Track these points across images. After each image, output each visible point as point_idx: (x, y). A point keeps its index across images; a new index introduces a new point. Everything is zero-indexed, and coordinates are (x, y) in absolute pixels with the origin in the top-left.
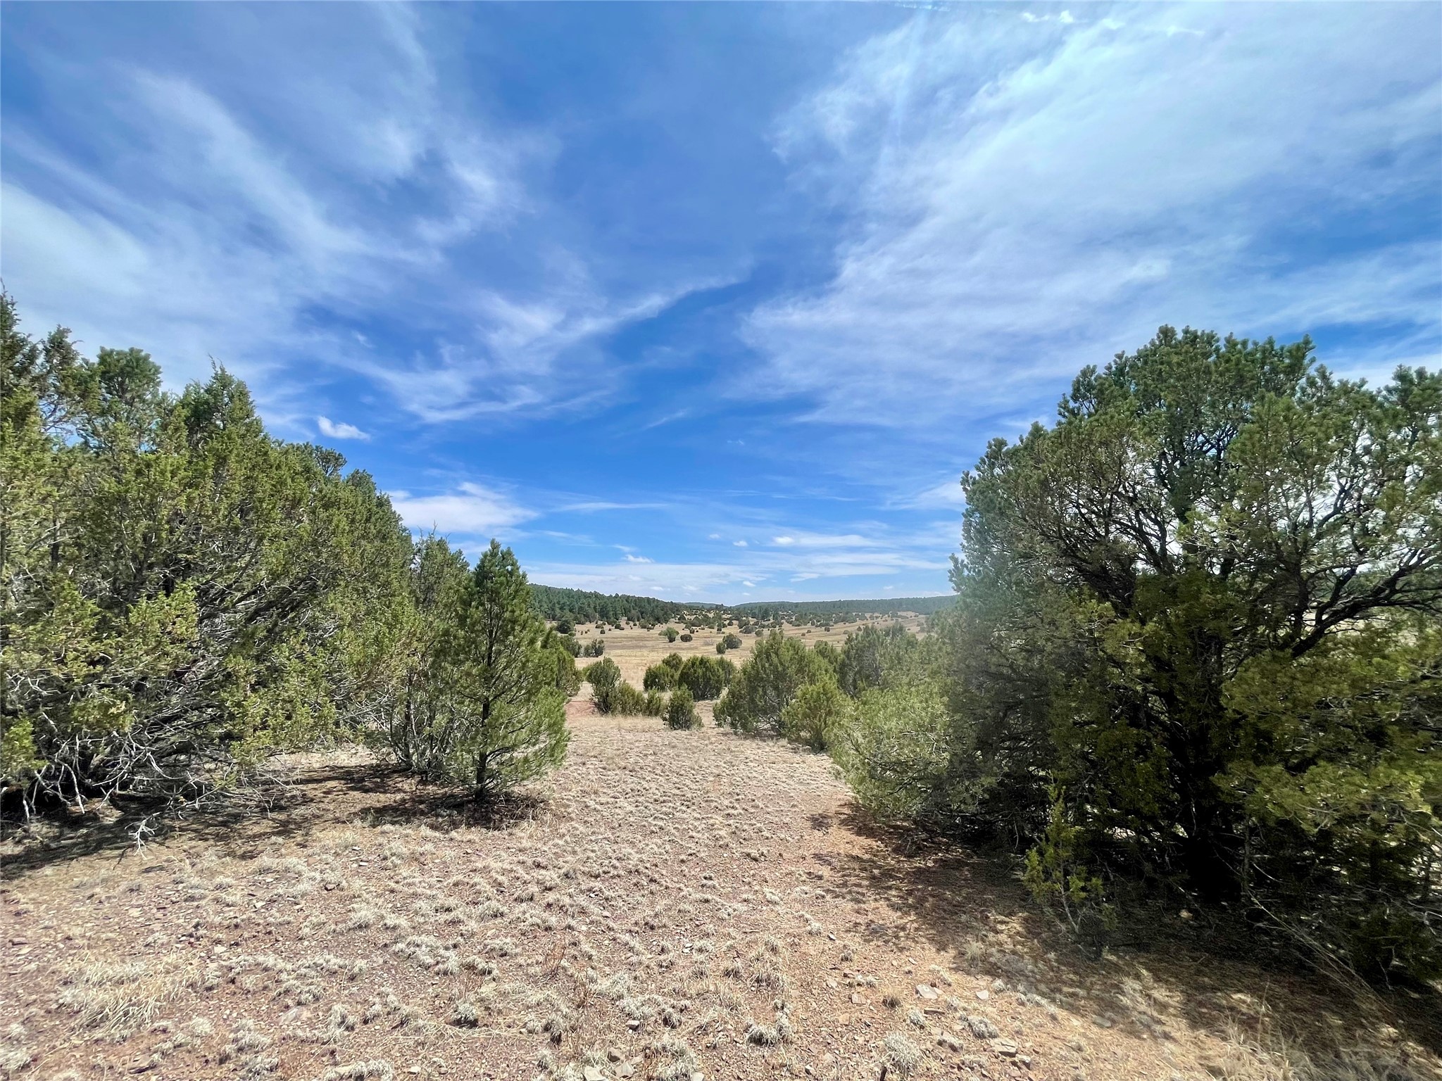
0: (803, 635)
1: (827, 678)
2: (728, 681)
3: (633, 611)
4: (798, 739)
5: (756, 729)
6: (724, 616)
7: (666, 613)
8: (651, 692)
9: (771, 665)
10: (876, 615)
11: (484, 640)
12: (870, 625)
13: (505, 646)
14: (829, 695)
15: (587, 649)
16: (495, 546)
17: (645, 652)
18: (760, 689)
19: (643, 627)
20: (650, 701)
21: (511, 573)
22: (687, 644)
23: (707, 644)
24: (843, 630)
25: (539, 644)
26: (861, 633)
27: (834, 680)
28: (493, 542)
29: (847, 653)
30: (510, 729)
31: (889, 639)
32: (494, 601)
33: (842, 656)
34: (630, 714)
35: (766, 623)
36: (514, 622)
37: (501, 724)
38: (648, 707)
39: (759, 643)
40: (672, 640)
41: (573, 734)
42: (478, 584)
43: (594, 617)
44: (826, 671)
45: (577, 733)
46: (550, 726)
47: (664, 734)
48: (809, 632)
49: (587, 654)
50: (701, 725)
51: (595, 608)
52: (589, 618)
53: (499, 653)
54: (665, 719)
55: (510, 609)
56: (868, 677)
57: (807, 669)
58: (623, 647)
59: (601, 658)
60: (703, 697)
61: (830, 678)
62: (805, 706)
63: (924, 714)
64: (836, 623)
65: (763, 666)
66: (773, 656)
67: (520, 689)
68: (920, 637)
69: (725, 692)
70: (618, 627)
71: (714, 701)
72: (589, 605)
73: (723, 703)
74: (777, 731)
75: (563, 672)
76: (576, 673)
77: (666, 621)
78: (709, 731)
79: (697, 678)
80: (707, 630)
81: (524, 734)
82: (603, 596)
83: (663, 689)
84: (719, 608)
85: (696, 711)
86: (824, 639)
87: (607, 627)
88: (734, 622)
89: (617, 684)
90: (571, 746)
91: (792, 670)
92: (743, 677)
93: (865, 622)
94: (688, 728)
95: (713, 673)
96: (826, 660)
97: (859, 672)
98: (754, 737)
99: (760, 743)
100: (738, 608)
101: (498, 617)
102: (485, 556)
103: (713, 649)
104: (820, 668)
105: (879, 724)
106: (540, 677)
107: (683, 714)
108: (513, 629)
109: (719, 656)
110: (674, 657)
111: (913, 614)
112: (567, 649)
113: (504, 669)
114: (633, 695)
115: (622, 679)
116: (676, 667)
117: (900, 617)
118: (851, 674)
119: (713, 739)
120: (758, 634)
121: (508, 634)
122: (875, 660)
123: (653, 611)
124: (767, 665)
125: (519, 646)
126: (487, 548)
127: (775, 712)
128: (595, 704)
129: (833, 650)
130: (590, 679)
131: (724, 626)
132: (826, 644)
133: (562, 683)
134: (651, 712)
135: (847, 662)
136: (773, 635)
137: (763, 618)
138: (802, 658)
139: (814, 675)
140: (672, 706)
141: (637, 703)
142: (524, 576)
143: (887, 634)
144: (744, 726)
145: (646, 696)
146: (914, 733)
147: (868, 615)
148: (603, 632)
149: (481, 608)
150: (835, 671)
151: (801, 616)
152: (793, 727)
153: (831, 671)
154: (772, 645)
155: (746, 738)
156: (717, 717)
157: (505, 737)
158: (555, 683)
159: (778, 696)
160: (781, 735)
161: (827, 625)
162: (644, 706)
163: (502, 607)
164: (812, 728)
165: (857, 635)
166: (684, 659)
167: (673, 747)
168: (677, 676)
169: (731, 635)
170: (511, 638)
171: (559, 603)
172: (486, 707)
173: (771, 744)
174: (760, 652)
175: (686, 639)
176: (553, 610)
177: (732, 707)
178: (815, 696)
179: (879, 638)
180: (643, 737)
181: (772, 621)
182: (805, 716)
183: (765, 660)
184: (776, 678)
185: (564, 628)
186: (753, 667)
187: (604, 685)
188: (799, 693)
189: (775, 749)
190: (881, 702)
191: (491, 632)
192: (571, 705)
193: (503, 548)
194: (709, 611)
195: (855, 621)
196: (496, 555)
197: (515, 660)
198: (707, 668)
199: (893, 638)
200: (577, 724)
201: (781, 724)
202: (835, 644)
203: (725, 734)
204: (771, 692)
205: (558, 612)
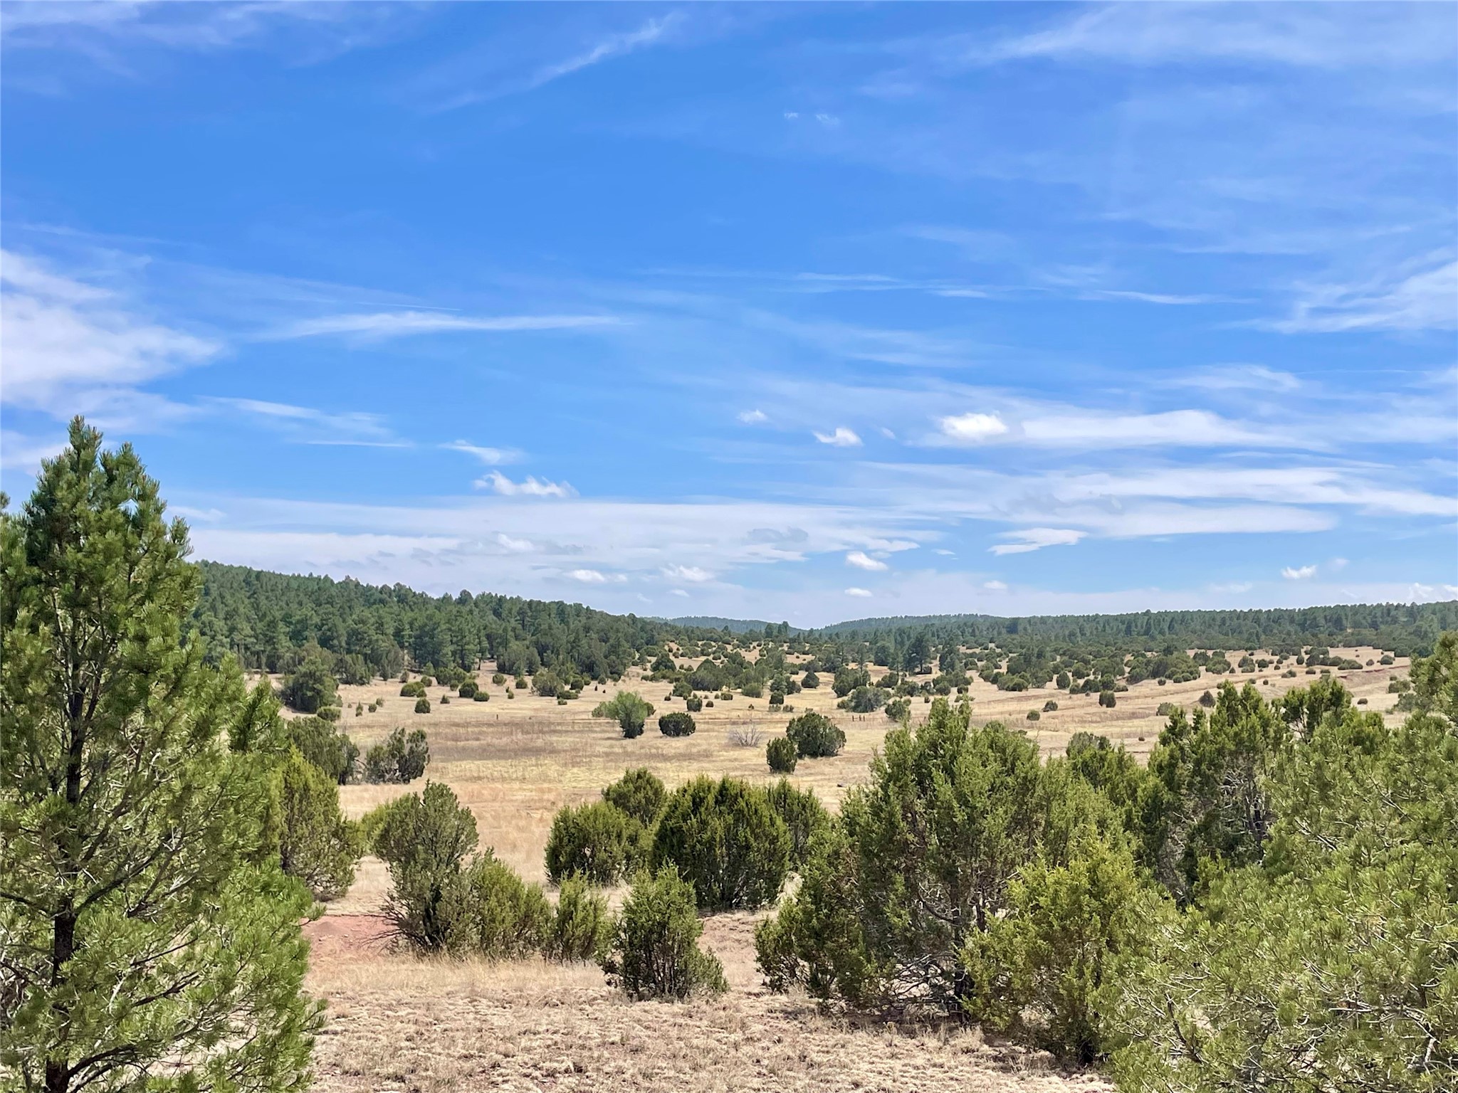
0: (1033, 716)
1: (1102, 847)
2: (801, 853)
3: (514, 645)
4: (1015, 1030)
5: (886, 998)
6: (791, 659)
7: (614, 650)
8: (568, 886)
9: (930, 805)
10: (1259, 655)
11: (55, 724)
12: (1239, 689)
13: (123, 745)
14: (1112, 895)
15: (374, 759)
16: (83, 440)
17: (551, 767)
18: (900, 878)
19: (546, 691)
20: (566, 916)
21: (138, 524)
22: (678, 744)
23: (742, 744)
24: (1156, 703)
25: (223, 738)
26: (1209, 711)
27: (1127, 853)
28: (76, 429)
29: (1165, 769)
30: (141, 994)
31: (1297, 730)
32: (85, 605)
33: (1153, 781)
34: (507, 952)
35: (919, 680)
36: (145, 669)
37: (114, 978)
38: (560, 932)
39: (896, 740)
40: (632, 731)
41: (329, 1013)
42: (35, 557)
43: (396, 663)
44: (1102, 824)
45: (346, 1007)
46: (258, 985)
47: (606, 1011)
48: (1051, 706)
49: (377, 774)
50: (719, 986)
51: (398, 634)
52: (379, 665)
53: (102, 764)
54: (609, 968)
55: (132, 631)
56: (1230, 846)
57: (1040, 817)
58: (485, 753)
59: (417, 787)
60: (726, 902)
61: (1115, 846)
62: (1033, 929)
63: (1397, 951)
64: (1134, 679)
65: (907, 808)
66: (939, 776)
67: (167, 873)
68: (1395, 723)
69: (791, 887)
70: (469, 692)
71: (760, 916)
72: (380, 626)
73: (788, 917)
74: (949, 1003)
75: (303, 830)
76: (341, 832)
77: (616, 675)
78: (745, 1003)
79: (710, 845)
80: (740, 700)
81: (179, 1011)
82: (423, 600)
83: (604, 876)
84: (776, 633)
85: (704, 944)
86: (1098, 731)
87: (435, 692)
88: (823, 677)
89: (466, 861)
90: (324, 1048)
91: (995, 822)
92: (846, 842)
93: (1221, 679)
94: (681, 994)
95: (758, 829)
96: (1102, 792)
97: (1205, 828)
98: (879, 1023)
99: (897, 1040)
100: (833, 634)
101: (99, 652)
102: (56, 470)
103: (758, 757)
104: (1081, 814)
105: (1258, 981)
106: (229, 838)
107: (666, 951)
108: (144, 692)
109: (775, 781)
110: (640, 781)
111: (1377, 655)
112: (314, 759)
113: (118, 812)
114: (515, 897)
115: (482, 849)
116: (644, 812)
117: (1336, 662)
118: (1180, 834)
119: (757, 1028)
120: (895, 713)
121: (128, 706)
122: (1252, 793)
123: (575, 644)
124: (919, 805)
125: (161, 742)
126: (59, 448)
127: (943, 946)
128: (401, 923)
129: (1123, 763)
130: (383, 848)
131: (792, 688)
132: (1103, 743)
133: (298, 860)
134: (568, 948)
135: (1167, 797)
136: (940, 716)
137: (910, 665)
138: (1027, 785)
139: (1063, 836)
140: (632, 927)
141: (526, 920)
142: (179, 533)
143: (1293, 713)
144: (850, 991)
145: (553, 899)
146: (1366, 1007)
147: (1234, 658)
148: (422, 708)
149: (44, 629)
150: (1128, 825)
151: (1027, 660)
152: (999, 992)
153: (1116, 824)
154: (934, 746)
155: (854, 1026)
156: (767, 963)
157: (122, 1015)
158: (277, 857)
159: (954, 898)
160: (962, 1018)
161: (1107, 685)
162: (547, 932)
163: (112, 623)
164: (1057, 997)
165: (1199, 717)
166: (670, 788)
167: (635, 1051)
168: (648, 839)
169: (811, 716)
170: (138, 718)
171: (286, 619)
172: (65, 927)
173: (932, 1042)
174: (899, 766)
175: (675, 726)
176: (270, 641)
177: (817, 935)
178: (1064, 900)
179: (1265, 724)
180: (544, 1019)
181: (936, 673)
182: (1037, 959)
183: (913, 789)
184: (946, 846)
185: (300, 697)
186: (876, 811)
187: (426, 866)
188: (1017, 890)
189: (942, 1058)
190: (1267, 913)
191: (76, 702)
192: (326, 927)
193: (108, 447)
194: (745, 643)
195: (1194, 675)
196: (88, 467)
197: (150, 786)
198: (740, 816)
199: (1310, 727)
200: (346, 982)
201: (965, 984)
202: (1131, 746)
203: (791, 1014)
204: (930, 886)
205: (285, 647)
